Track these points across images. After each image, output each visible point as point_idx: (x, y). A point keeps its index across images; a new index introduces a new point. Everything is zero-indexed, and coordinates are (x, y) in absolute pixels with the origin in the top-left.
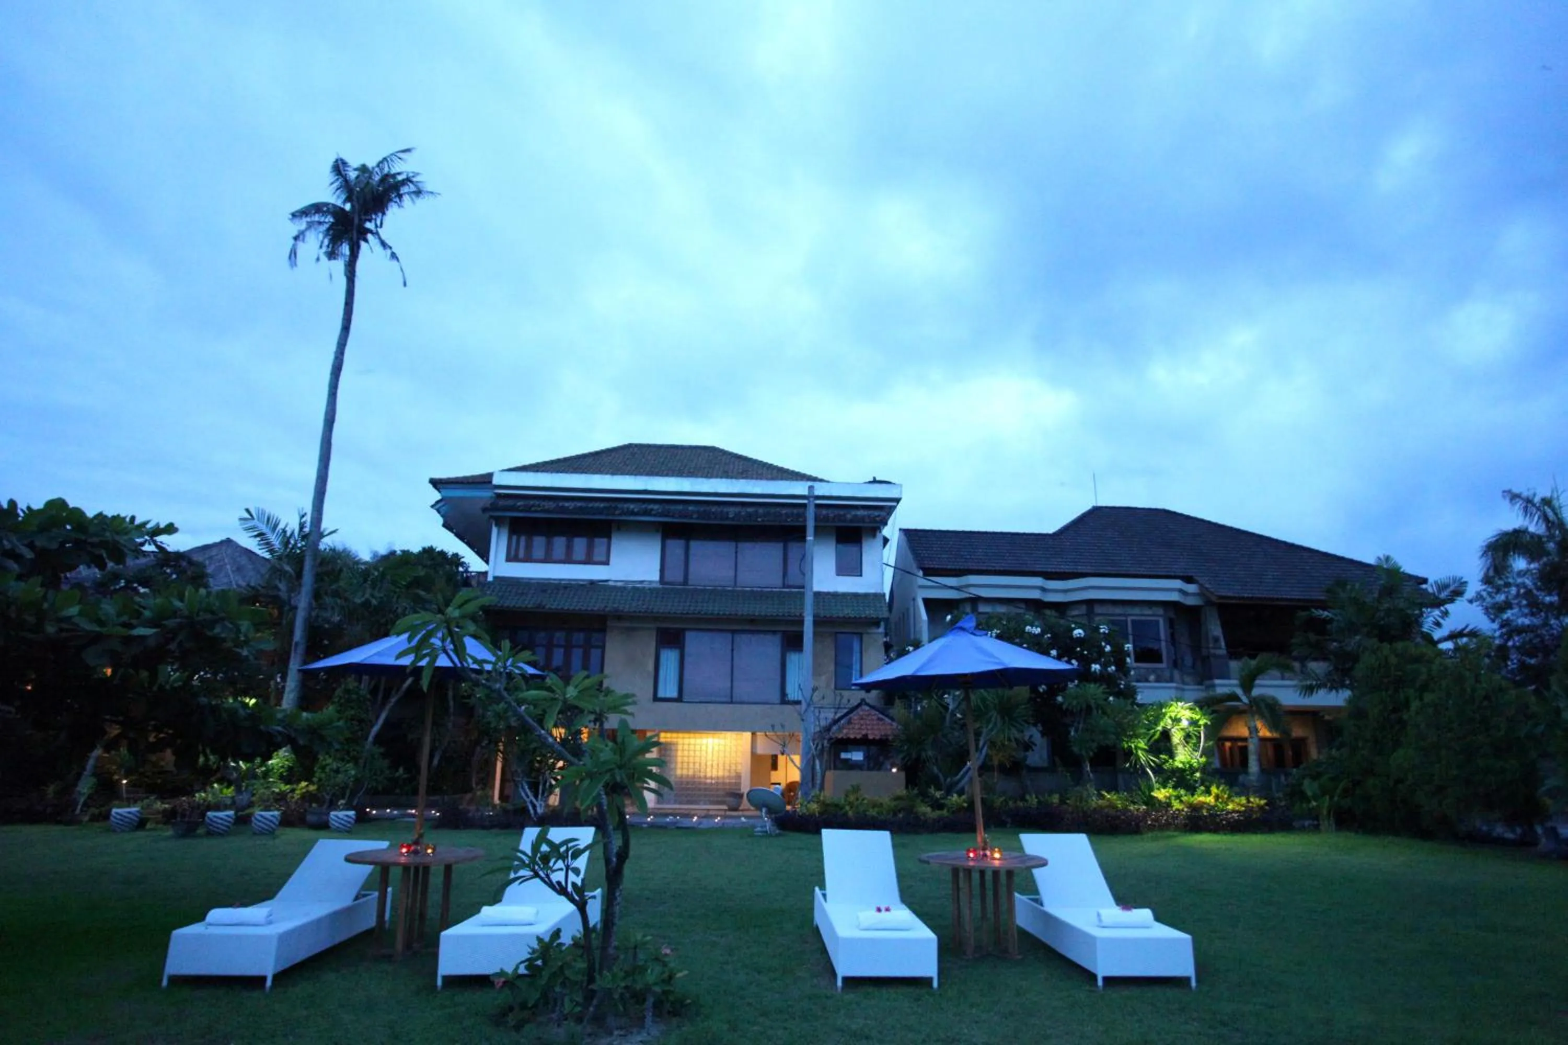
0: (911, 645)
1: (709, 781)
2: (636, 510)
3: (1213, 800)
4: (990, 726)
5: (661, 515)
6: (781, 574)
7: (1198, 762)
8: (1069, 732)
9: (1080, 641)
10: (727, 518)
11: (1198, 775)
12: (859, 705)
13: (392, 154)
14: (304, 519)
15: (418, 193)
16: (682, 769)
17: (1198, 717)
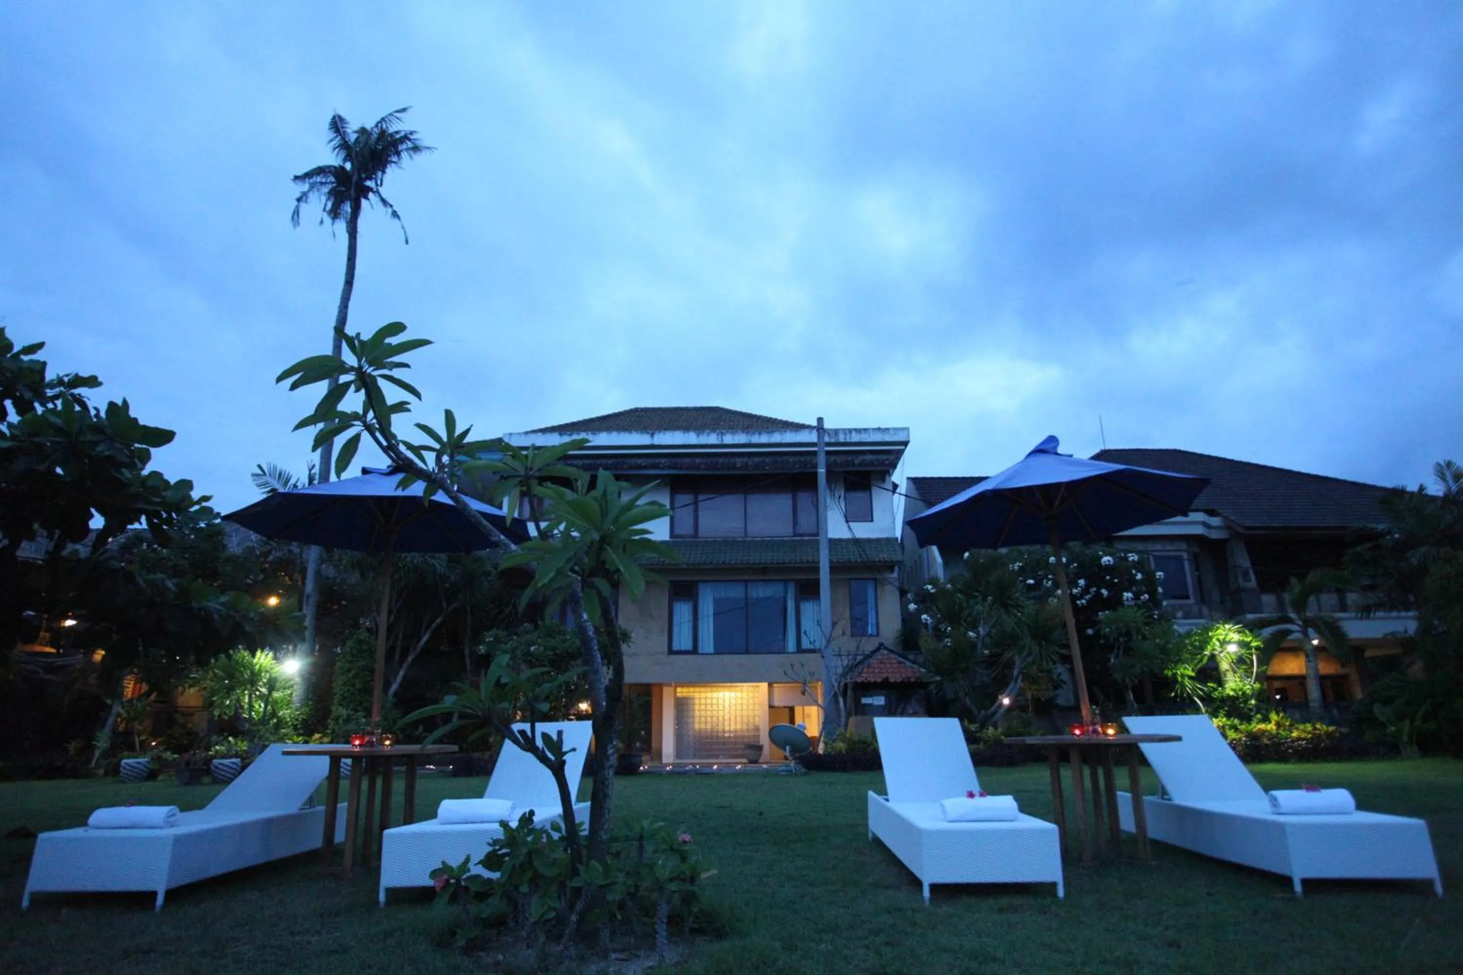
0: (930, 584)
1: (726, 735)
2: (643, 464)
3: (1274, 728)
4: (1025, 653)
5: (670, 468)
6: (791, 523)
7: (1253, 689)
8: (1109, 660)
9: (1108, 569)
10: (735, 468)
11: (1253, 702)
12: (878, 649)
13: (391, 114)
14: (313, 472)
15: (416, 149)
16: (700, 723)
17: (1249, 639)
